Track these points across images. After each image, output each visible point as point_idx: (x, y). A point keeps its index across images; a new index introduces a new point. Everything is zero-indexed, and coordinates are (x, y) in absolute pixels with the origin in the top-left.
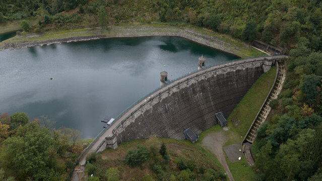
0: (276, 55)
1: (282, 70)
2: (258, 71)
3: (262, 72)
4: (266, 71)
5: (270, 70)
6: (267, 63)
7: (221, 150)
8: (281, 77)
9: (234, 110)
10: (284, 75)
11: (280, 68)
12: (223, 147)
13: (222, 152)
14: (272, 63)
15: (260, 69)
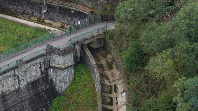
0: (78, 28)
1: (108, 73)
2: (38, 95)
3: (52, 92)
4: (64, 86)
5: (74, 81)
6: (59, 61)
8: (113, 95)
10: (120, 88)
11: (100, 67)
14: (75, 57)
15: (43, 87)
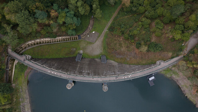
1: (24, 47)
7: (96, 42)
9: (67, 57)
11: (23, 50)
12: (93, 43)
13: (97, 41)
